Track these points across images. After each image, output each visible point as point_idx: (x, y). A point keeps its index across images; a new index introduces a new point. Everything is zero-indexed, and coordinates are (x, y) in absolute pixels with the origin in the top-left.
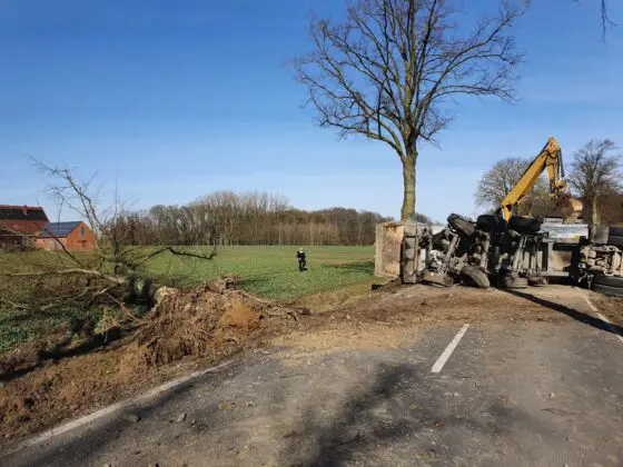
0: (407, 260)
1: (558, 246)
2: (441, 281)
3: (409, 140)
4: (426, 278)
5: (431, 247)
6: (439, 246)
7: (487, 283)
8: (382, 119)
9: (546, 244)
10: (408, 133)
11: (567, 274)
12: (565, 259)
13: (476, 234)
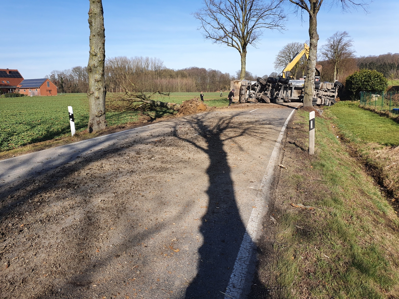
0: (242, 94)
1: (296, 88)
2: (254, 101)
3: (244, 46)
4: (248, 100)
5: (251, 89)
6: (253, 89)
7: (269, 101)
8: (234, 37)
9: (292, 87)
10: (243, 43)
11: (298, 98)
12: (299, 93)
13: (266, 84)
